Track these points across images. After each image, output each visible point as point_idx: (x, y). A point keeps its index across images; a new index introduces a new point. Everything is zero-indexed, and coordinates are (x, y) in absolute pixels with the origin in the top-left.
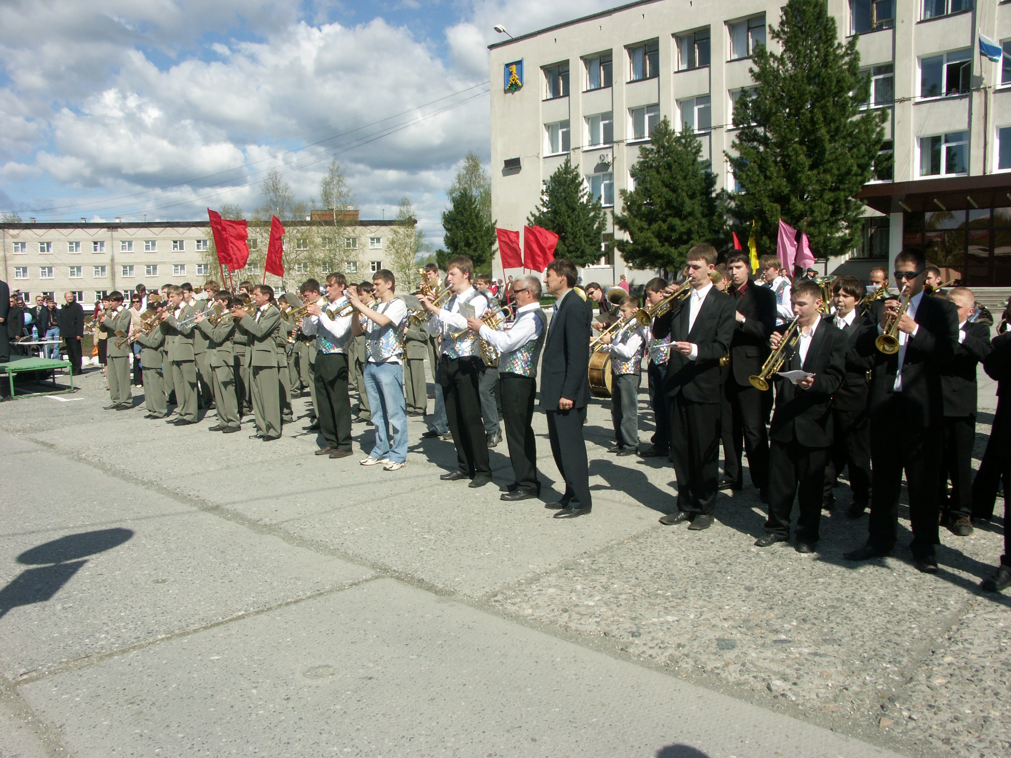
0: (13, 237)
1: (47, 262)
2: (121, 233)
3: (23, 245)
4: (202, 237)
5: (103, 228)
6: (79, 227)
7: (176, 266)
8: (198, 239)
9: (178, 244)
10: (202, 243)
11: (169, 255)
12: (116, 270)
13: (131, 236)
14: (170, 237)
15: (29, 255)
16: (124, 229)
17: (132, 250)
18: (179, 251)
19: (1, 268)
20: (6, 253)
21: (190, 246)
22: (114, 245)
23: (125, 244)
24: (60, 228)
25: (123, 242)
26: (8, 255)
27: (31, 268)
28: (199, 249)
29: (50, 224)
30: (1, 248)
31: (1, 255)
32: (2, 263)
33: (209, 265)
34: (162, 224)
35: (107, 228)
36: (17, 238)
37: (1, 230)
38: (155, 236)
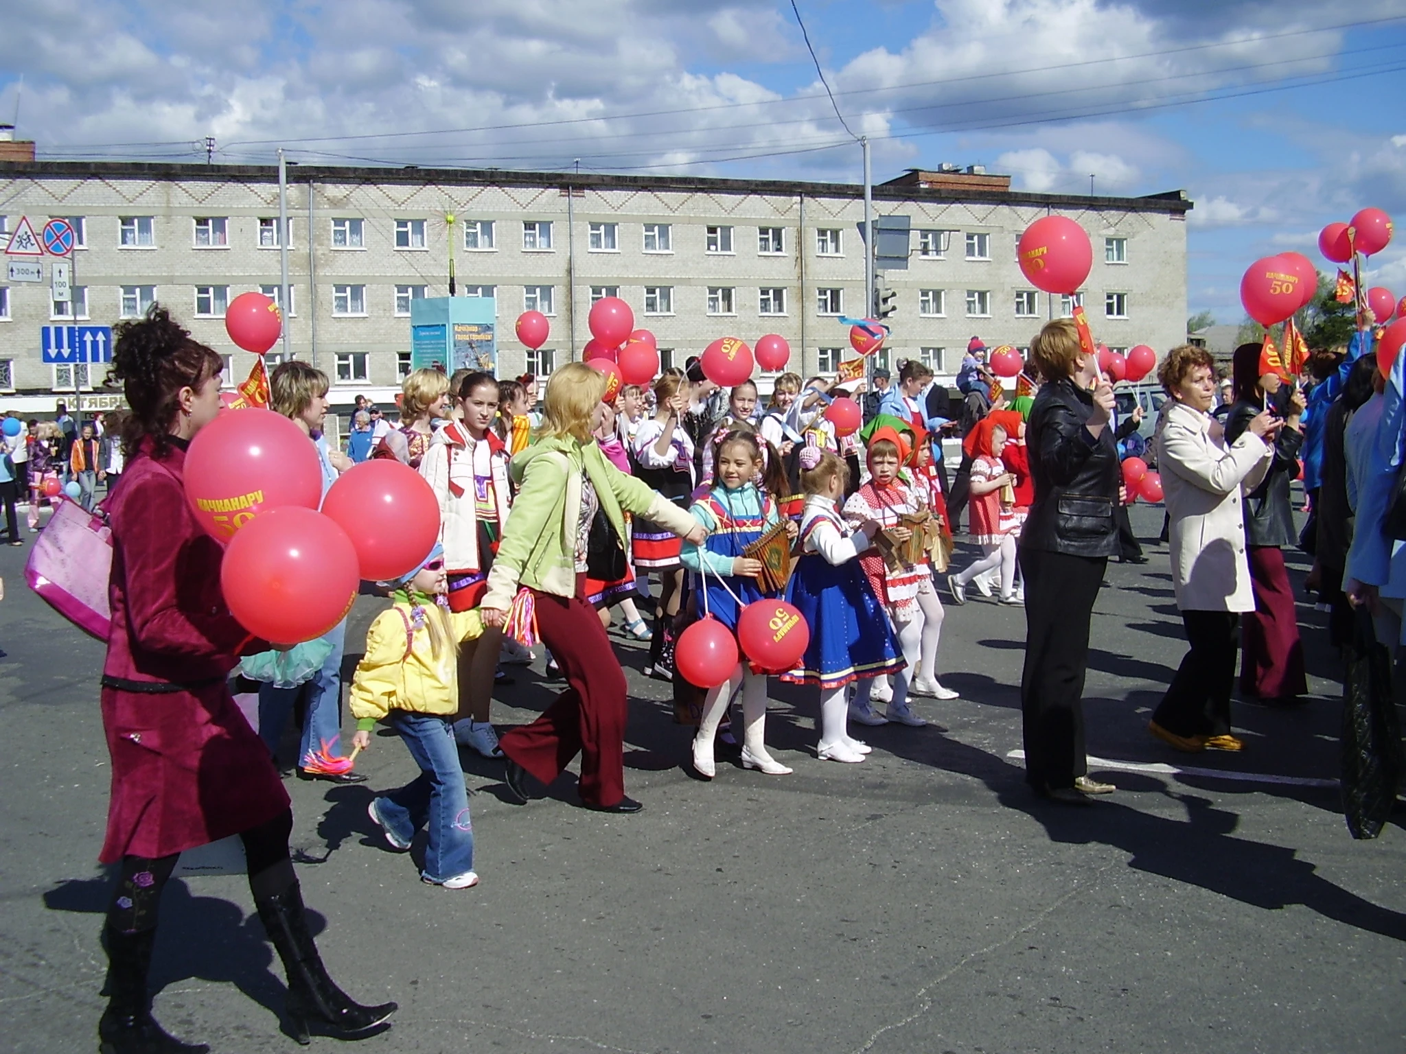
0: (334, 203)
1: (412, 272)
2: (595, 203)
3: (356, 225)
4: (774, 220)
5: (551, 186)
6: (493, 183)
7: (713, 290)
8: (764, 225)
9: (718, 235)
10: (772, 235)
11: (698, 263)
12: (577, 296)
13: (613, 212)
14: (703, 215)
15: (369, 252)
16: (600, 193)
17: (614, 247)
18: (720, 252)
19: (302, 286)
20: (316, 246)
21: (745, 241)
22: (574, 233)
23: (599, 230)
24: (449, 184)
25: (595, 226)
26: (320, 251)
27: (374, 287)
28: (765, 248)
29: (428, 172)
30: (304, 233)
31: (301, 251)
32: (304, 273)
33: (785, 291)
34: (689, 183)
35: (560, 188)
36: (344, 208)
37: (306, 186)
38: (668, 213)
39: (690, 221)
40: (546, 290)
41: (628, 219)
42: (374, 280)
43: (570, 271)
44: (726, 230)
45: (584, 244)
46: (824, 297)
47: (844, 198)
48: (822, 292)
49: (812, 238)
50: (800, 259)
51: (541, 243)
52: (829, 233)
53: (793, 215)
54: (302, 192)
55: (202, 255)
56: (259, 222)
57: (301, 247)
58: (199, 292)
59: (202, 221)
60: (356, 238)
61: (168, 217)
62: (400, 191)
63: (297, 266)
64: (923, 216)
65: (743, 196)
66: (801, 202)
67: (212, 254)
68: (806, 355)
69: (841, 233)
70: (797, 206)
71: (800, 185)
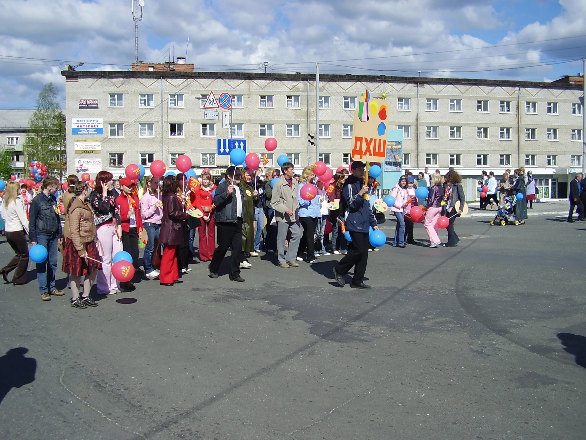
1: (350, 119)
2: (428, 90)
3: (327, 99)
4: (507, 98)
5: (410, 82)
6: (385, 81)
7: (479, 129)
8: (503, 100)
9: (482, 105)
10: (506, 104)
11: (473, 116)
12: (420, 131)
13: (436, 94)
14: (475, 96)
15: (332, 110)
16: (431, 85)
17: (436, 109)
18: (483, 112)
19: (304, 125)
20: (310, 108)
21: (494, 107)
22: (420, 103)
23: (430, 101)
24: (367, 82)
25: (429, 100)
26: (312, 110)
27: (334, 125)
28: (503, 110)
29: (358, 76)
30: (305, 102)
31: (304, 110)
32: (305, 119)
33: (511, 129)
34: (470, 82)
35: (414, 83)
36: (322, 92)
37: (306, 82)
38: (461, 94)
39: (470, 98)
40: (407, 128)
41: (443, 97)
42: (334, 122)
43: (417, 120)
44: (486, 102)
45: (424, 107)
46: (528, 132)
47: (538, 88)
48: (528, 130)
49: (524, 105)
50: (518, 115)
51: (405, 107)
52: (531, 103)
53: (516, 96)
54: (305, 85)
55: (263, 111)
56: (286, 97)
57: (304, 108)
58: (261, 127)
59: (263, 97)
60: (327, 105)
61: (249, 95)
62: (345, 85)
63: (302, 116)
64: (574, 96)
65: (493, 87)
66: (519, 90)
67: (267, 111)
68: (520, 158)
69: (536, 103)
70: (517, 92)
71: (519, 82)
